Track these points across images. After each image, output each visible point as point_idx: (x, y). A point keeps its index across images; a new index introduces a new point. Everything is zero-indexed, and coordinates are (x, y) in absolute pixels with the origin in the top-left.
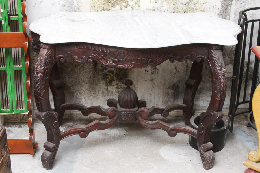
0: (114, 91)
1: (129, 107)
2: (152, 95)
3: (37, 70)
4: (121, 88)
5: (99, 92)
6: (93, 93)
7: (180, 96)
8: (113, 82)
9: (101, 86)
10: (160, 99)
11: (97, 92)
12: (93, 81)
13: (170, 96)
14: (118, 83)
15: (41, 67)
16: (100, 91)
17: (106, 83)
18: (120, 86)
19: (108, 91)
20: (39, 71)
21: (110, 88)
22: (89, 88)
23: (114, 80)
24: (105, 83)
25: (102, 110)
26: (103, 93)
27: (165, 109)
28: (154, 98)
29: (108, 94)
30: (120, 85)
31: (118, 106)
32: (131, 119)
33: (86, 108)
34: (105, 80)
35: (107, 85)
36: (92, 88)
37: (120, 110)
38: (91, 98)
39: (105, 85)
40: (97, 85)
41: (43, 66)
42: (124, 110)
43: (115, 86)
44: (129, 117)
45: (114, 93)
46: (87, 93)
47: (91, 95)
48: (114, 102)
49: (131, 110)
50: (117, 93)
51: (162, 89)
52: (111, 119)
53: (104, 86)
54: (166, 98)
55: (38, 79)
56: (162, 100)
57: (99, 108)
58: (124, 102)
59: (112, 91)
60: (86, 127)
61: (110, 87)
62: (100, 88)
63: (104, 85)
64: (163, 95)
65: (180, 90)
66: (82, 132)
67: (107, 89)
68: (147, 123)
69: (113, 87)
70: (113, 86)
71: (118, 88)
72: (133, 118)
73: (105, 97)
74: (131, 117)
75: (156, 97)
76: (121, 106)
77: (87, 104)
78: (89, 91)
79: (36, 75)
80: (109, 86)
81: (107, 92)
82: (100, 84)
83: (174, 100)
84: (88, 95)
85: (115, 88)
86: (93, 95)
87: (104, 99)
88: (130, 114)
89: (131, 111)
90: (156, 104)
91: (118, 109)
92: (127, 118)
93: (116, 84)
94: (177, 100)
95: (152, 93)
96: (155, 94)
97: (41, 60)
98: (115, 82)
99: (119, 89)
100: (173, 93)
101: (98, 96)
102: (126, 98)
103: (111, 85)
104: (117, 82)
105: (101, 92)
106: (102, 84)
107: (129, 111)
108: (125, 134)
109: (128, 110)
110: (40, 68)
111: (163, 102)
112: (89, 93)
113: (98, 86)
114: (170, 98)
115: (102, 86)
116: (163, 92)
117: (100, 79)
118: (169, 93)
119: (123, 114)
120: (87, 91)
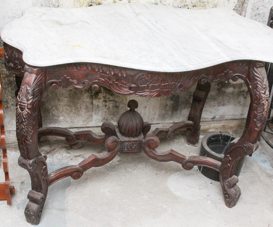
0: (101, 105)
1: (134, 135)
2: (146, 108)
3: (22, 104)
4: (109, 101)
5: (81, 107)
6: (74, 108)
7: (179, 108)
8: (100, 94)
9: (84, 100)
10: (156, 112)
11: (79, 107)
12: (74, 94)
13: (168, 108)
14: (106, 96)
15: (28, 100)
16: (83, 105)
17: (91, 95)
18: (108, 99)
19: (93, 106)
20: (24, 106)
21: (95, 102)
22: (69, 103)
23: (101, 91)
24: (89, 96)
25: (94, 137)
26: (87, 108)
27: (171, 129)
28: (149, 112)
29: (93, 108)
30: (108, 97)
31: (118, 134)
32: (136, 150)
33: (72, 134)
34: (90, 92)
35: (92, 98)
36: (73, 102)
37: (122, 140)
38: (72, 115)
39: (90, 98)
40: (79, 98)
41: (31, 99)
42: (127, 139)
43: (102, 99)
44: (133, 148)
45: (100, 107)
46: (67, 109)
47: (71, 111)
48: (111, 127)
49: (136, 139)
50: (104, 107)
51: (159, 100)
52: (111, 152)
53: (88, 100)
54: (163, 111)
55: (24, 118)
56: (158, 113)
57: (89, 134)
58: (128, 129)
59: (98, 106)
60: (80, 166)
61: (96, 100)
62: (83, 102)
63: (88, 98)
64: (160, 107)
65: (180, 101)
66: (75, 173)
67: (92, 103)
68: (157, 154)
69: (100, 101)
70: (100, 99)
71: (105, 101)
72: (139, 148)
73: (89, 112)
74: (135, 148)
75: (151, 110)
76: (123, 134)
77: (66, 122)
78: (69, 106)
79: (21, 111)
80: (94, 99)
81: (91, 106)
82: (84, 97)
83: (172, 112)
84: (67, 112)
85: (102, 102)
86: (73, 111)
87: (88, 115)
88: (135, 144)
89: (136, 141)
90: (150, 118)
91: (119, 139)
92: (130, 149)
93: (103, 97)
94: (175, 112)
95: (146, 106)
96: (150, 107)
97: (27, 90)
98: (102, 94)
99: (107, 102)
100: (172, 105)
101: (80, 112)
102: (131, 125)
103: (97, 98)
104: (105, 94)
105: (84, 107)
106: (85, 97)
107: (133, 141)
108: (118, 161)
109: (133, 139)
110: (26, 102)
111: (159, 116)
112: (69, 109)
113: (81, 100)
114: (167, 110)
115: (86, 99)
116: (161, 104)
117: (84, 92)
118: (166, 105)
119: (126, 145)
120: (67, 107)
